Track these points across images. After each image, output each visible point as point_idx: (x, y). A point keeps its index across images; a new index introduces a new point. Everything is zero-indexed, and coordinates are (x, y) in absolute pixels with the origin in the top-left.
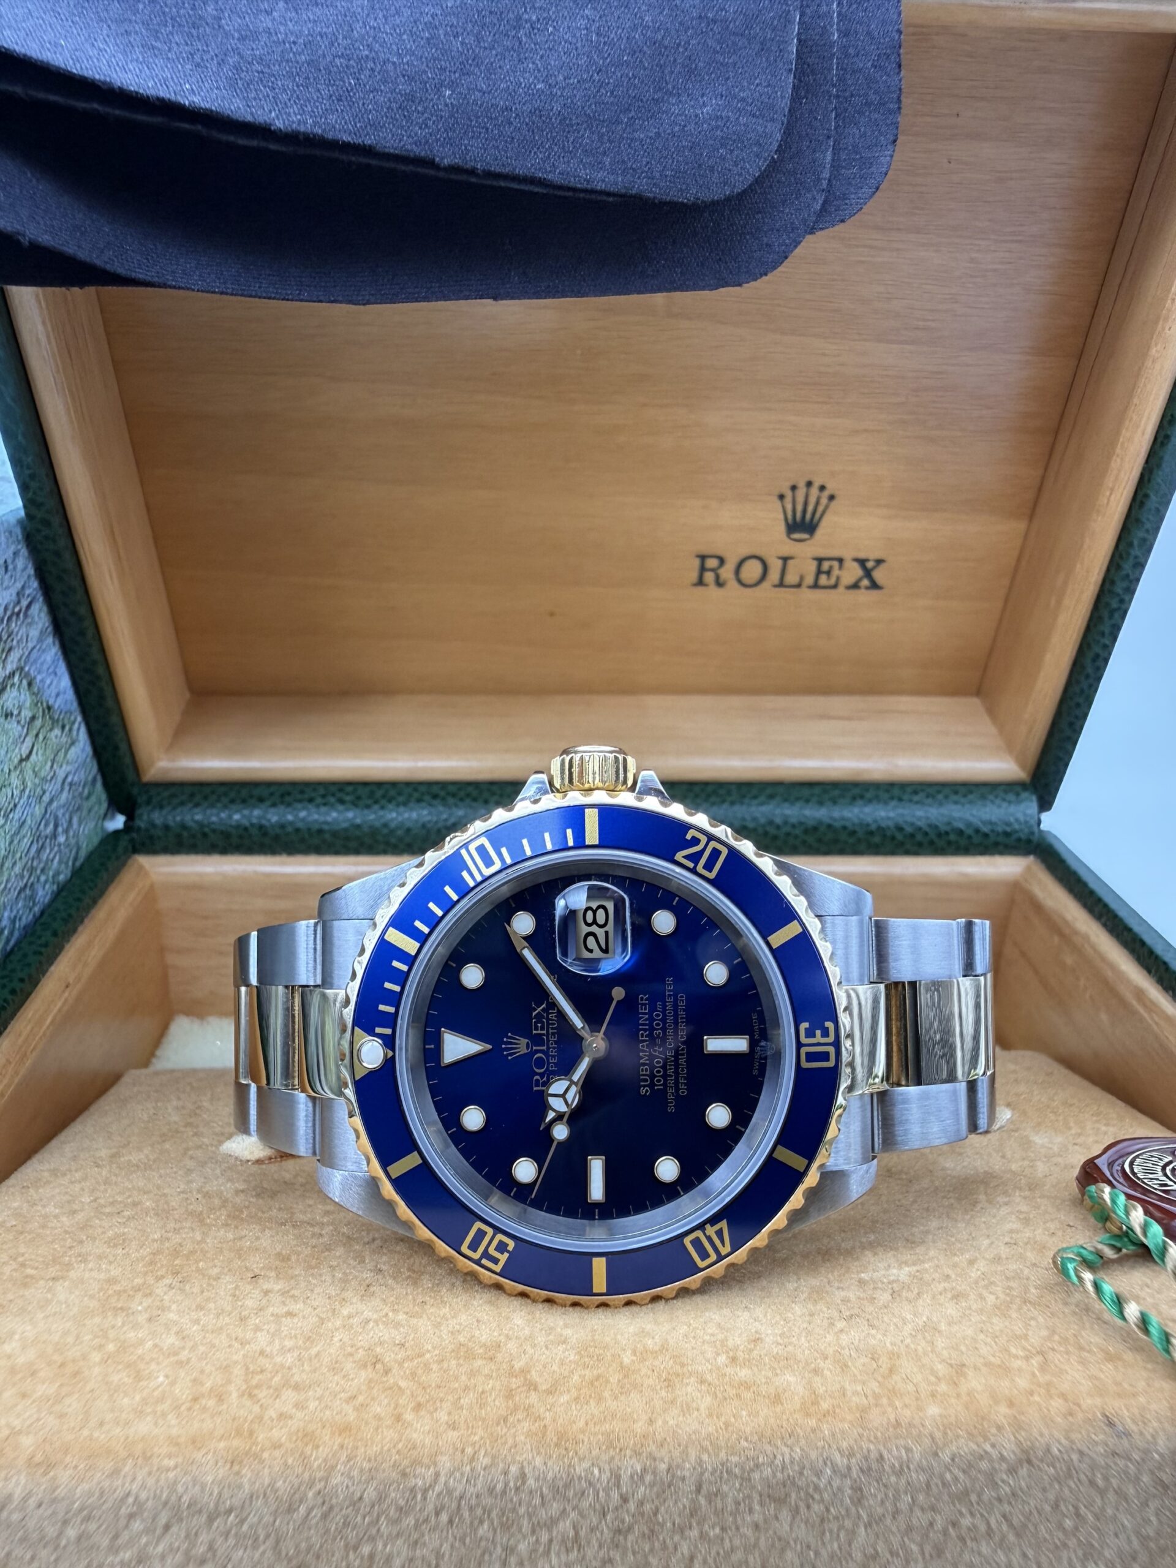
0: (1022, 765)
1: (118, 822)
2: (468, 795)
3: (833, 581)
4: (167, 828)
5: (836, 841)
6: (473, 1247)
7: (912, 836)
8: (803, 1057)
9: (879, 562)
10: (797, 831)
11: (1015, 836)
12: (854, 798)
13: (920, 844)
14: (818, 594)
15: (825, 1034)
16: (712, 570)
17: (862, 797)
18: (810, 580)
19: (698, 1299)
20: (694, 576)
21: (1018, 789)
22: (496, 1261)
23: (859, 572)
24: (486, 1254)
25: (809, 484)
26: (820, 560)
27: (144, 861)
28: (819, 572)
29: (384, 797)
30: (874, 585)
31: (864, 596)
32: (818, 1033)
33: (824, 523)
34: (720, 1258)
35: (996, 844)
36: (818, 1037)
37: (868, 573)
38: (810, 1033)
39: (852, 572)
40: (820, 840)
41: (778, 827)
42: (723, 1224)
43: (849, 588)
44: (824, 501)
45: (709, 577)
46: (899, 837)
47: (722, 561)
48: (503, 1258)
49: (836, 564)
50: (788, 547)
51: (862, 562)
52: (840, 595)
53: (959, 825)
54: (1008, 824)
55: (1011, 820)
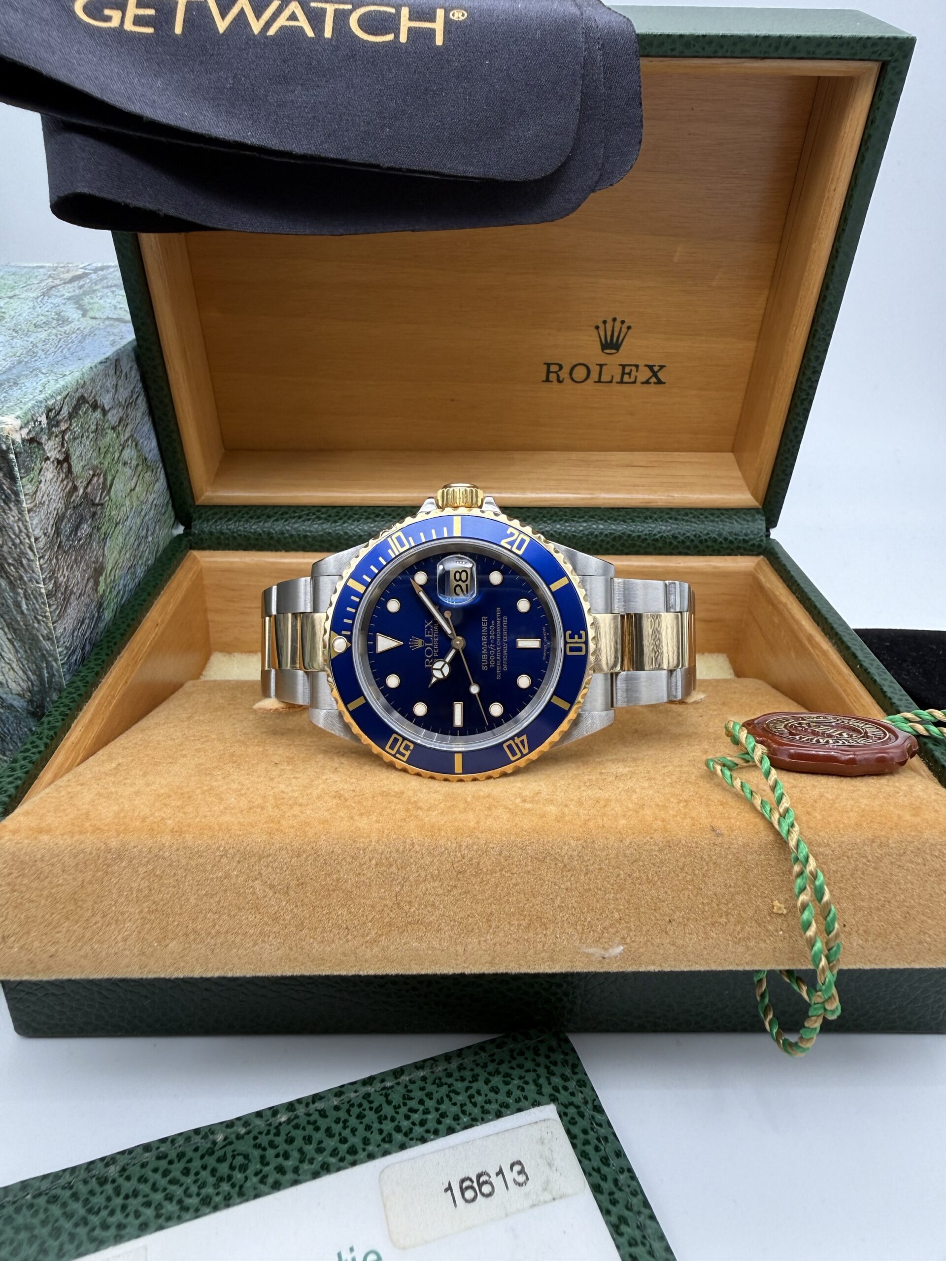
0: (754, 495)
1: (181, 530)
3: (632, 379)
4: (211, 535)
5: (634, 545)
6: (392, 747)
7: (683, 542)
8: (568, 649)
9: (662, 367)
10: (608, 539)
11: (751, 543)
12: (646, 518)
13: (688, 548)
14: (624, 387)
15: (580, 637)
16: (555, 372)
17: (651, 518)
18: (617, 378)
19: (511, 779)
20: (543, 376)
21: (753, 512)
22: (404, 755)
23: (650, 374)
24: (398, 752)
25: (615, 319)
26: (624, 366)
28: (623, 373)
30: (659, 382)
31: (653, 388)
32: (576, 636)
34: (523, 756)
35: (739, 548)
36: (576, 639)
37: (655, 374)
38: (572, 637)
39: (645, 374)
40: (623, 545)
42: (524, 737)
43: (643, 383)
44: (624, 330)
45: (553, 377)
46: (675, 543)
47: (560, 367)
48: (408, 753)
49: (634, 368)
50: (603, 358)
51: (651, 367)
52: (638, 388)
53: (714, 535)
54: (746, 535)
55: (748, 532)
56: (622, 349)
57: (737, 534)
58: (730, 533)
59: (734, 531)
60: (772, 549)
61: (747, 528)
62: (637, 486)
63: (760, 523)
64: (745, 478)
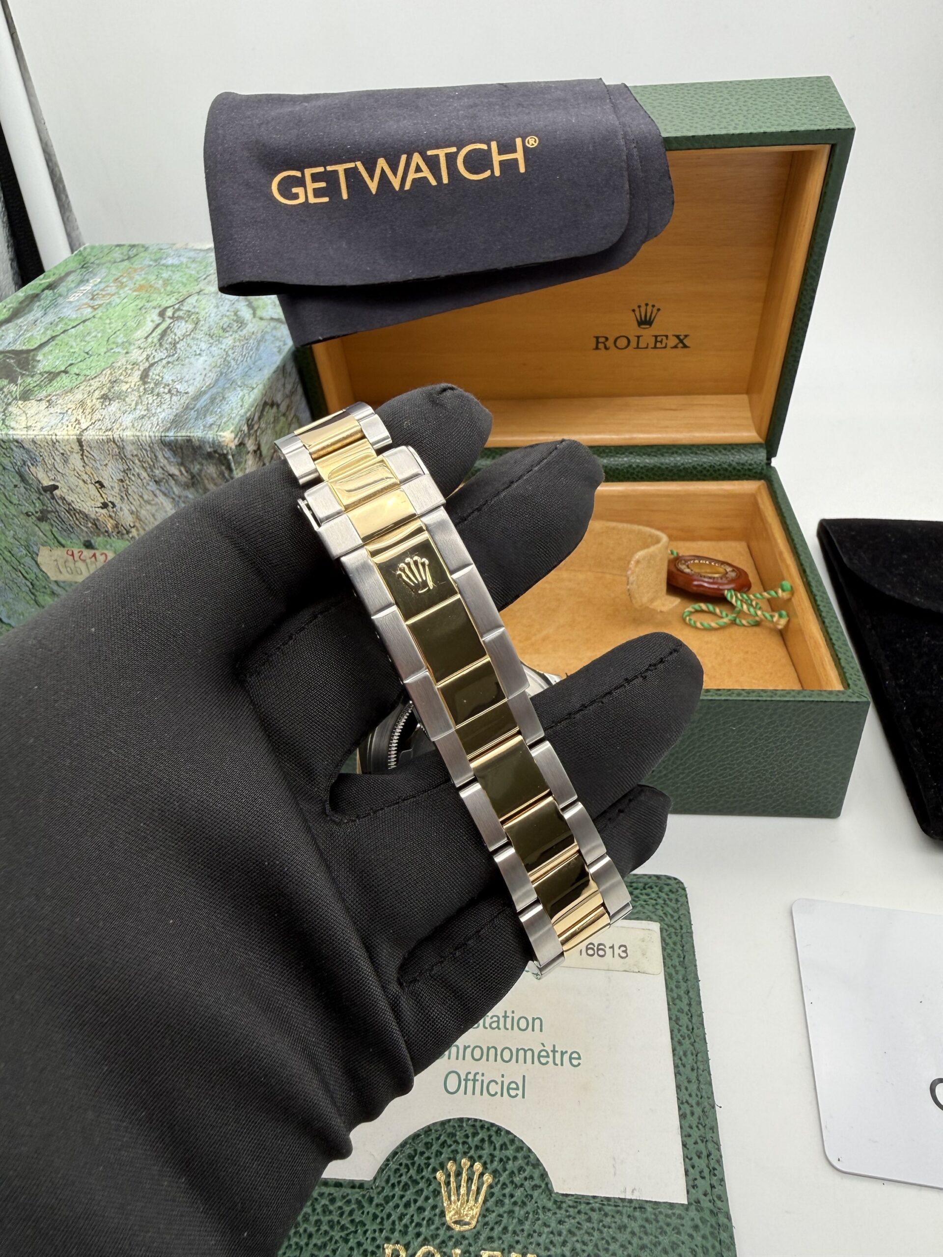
0: (759, 433)
3: (664, 345)
5: (663, 475)
7: (701, 472)
9: (686, 336)
10: (644, 471)
11: (754, 471)
12: (673, 453)
13: (705, 476)
14: (656, 351)
16: (603, 343)
17: (677, 453)
18: (652, 345)
20: (594, 346)
21: (757, 446)
23: (677, 341)
25: (647, 305)
26: (656, 337)
28: (656, 341)
30: (685, 346)
31: (680, 351)
33: (657, 320)
35: (744, 475)
37: (681, 341)
40: (655, 474)
41: (634, 469)
43: (672, 348)
44: (655, 311)
45: (601, 346)
46: (695, 472)
47: (607, 339)
49: (664, 338)
51: (678, 337)
52: (668, 352)
53: (726, 466)
54: (751, 465)
55: (753, 462)
56: (653, 326)
57: (743, 464)
58: (738, 463)
59: (741, 462)
60: (770, 477)
61: (752, 460)
62: (667, 427)
63: (762, 455)
64: (753, 418)
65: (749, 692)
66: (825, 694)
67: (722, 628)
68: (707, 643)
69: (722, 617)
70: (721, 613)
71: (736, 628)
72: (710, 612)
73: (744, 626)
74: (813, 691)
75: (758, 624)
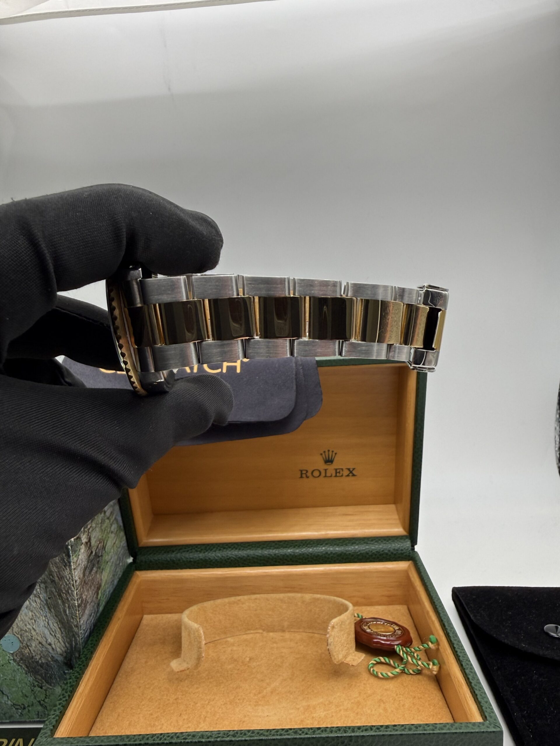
0: (404, 529)
1: (130, 560)
2: (234, 547)
3: (341, 475)
4: (146, 562)
5: (348, 558)
7: (371, 556)
9: (354, 469)
10: (335, 556)
11: (405, 554)
12: (353, 543)
13: (374, 559)
14: (337, 478)
16: (304, 474)
17: (355, 543)
18: (334, 475)
20: (299, 475)
21: (404, 538)
23: (348, 472)
25: (329, 451)
26: (336, 470)
27: (138, 573)
28: (336, 473)
29: (209, 549)
30: (354, 475)
31: (351, 478)
33: (335, 459)
35: (399, 557)
37: (351, 472)
39: (346, 472)
40: (343, 558)
41: (329, 555)
43: (346, 476)
44: (334, 455)
45: (304, 476)
46: (368, 556)
47: (307, 471)
49: (341, 470)
50: (326, 467)
51: (349, 469)
52: (344, 479)
53: (386, 551)
54: (402, 550)
55: (403, 549)
56: (334, 463)
57: (397, 550)
58: (394, 549)
59: (396, 548)
60: (415, 558)
61: (402, 547)
62: (348, 526)
63: (408, 544)
64: (400, 519)
65: (417, 726)
66: (470, 725)
67: (395, 677)
68: (386, 690)
69: (395, 668)
70: (394, 664)
71: (405, 676)
72: (386, 664)
73: (411, 674)
74: (461, 723)
75: (419, 673)
